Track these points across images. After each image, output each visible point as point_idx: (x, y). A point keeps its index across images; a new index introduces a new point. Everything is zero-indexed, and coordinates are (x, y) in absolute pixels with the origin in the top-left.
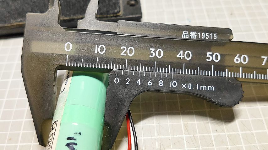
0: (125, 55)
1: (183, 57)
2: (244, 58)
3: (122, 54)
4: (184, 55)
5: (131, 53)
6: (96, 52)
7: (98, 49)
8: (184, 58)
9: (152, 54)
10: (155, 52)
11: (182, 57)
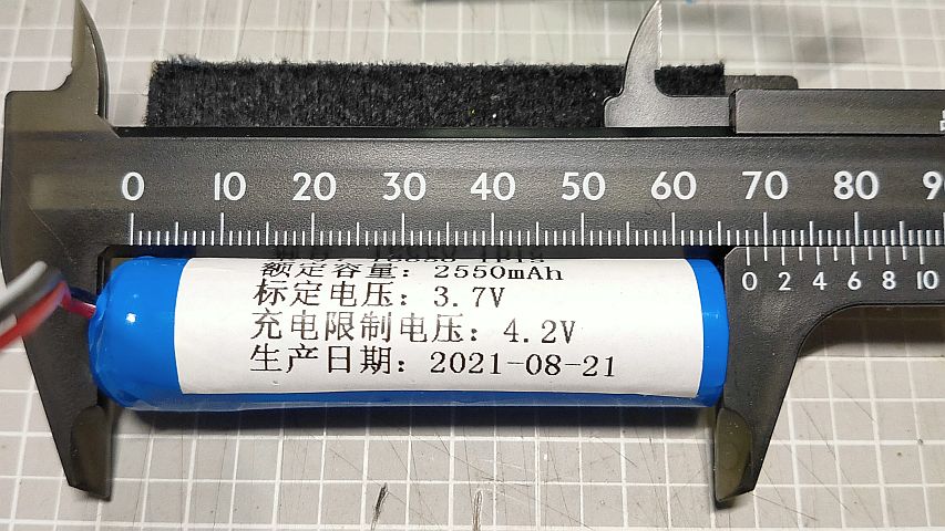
0: (308, 198)
1: (489, 192)
2: (685, 182)
3: (298, 197)
4: (490, 186)
5: (325, 191)
6: (217, 198)
7: (221, 186)
8: (491, 196)
9: (391, 191)
10: (400, 181)
11: (484, 192)
